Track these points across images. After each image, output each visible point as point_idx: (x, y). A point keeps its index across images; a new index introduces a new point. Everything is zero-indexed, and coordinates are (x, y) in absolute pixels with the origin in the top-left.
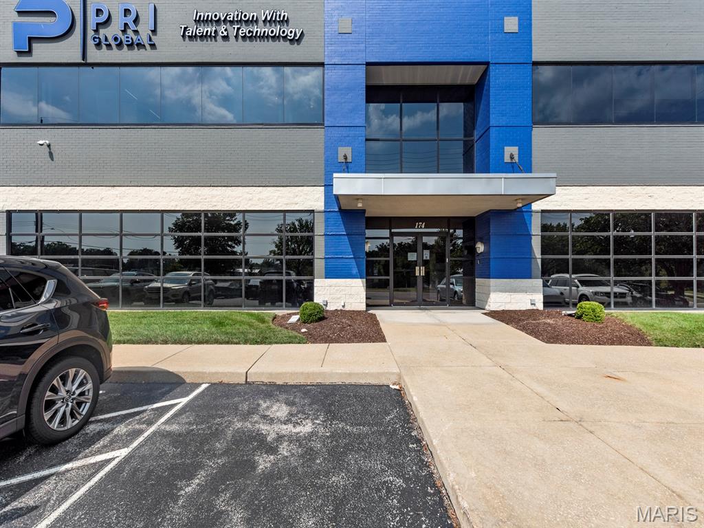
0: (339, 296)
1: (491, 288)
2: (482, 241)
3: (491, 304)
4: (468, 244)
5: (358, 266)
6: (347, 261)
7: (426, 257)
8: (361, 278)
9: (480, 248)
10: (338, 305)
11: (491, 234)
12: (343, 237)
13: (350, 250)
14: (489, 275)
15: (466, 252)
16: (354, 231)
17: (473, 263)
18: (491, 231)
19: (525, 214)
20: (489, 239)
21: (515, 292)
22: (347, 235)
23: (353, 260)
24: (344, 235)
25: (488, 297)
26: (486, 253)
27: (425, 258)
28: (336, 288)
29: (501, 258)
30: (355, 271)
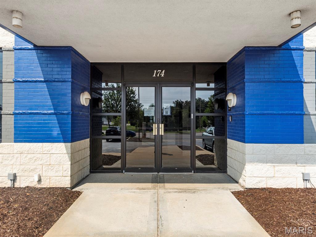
0: (33, 167)
1: (247, 157)
2: (234, 91)
3: (247, 179)
4: (219, 97)
5: (61, 124)
6: (46, 117)
7: (167, 112)
8: (65, 141)
9: (232, 100)
10: (31, 179)
11: (245, 80)
12: (40, 85)
13: (49, 103)
14: (244, 138)
15: (216, 106)
16: (57, 77)
17: (224, 119)
18: (246, 77)
19: (293, 52)
20: (243, 89)
21: (280, 163)
22: (45, 81)
23: (54, 117)
24: (41, 82)
25: (243, 168)
26: (240, 107)
27: (164, 114)
28: (29, 156)
29: (260, 114)
30: (56, 132)
